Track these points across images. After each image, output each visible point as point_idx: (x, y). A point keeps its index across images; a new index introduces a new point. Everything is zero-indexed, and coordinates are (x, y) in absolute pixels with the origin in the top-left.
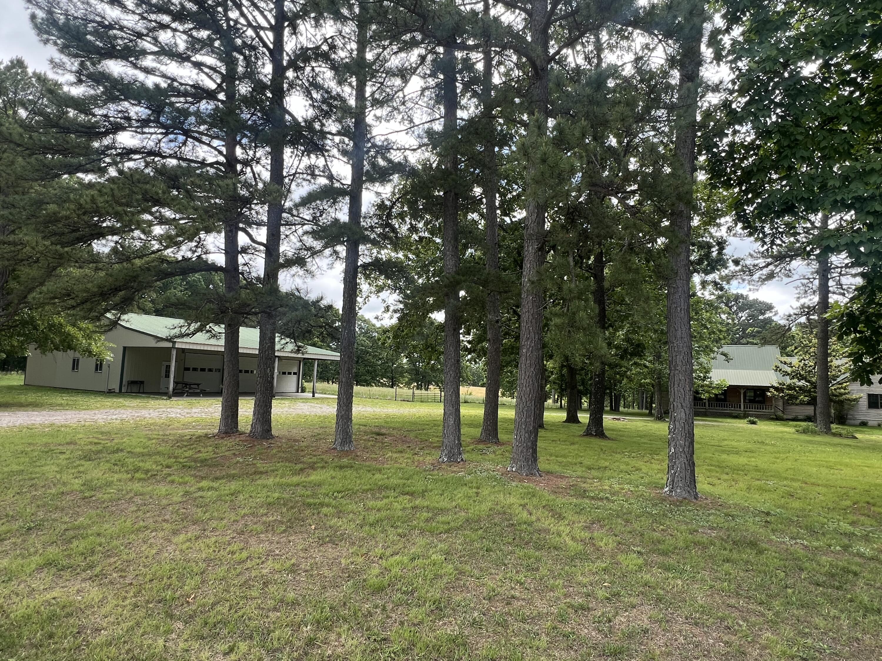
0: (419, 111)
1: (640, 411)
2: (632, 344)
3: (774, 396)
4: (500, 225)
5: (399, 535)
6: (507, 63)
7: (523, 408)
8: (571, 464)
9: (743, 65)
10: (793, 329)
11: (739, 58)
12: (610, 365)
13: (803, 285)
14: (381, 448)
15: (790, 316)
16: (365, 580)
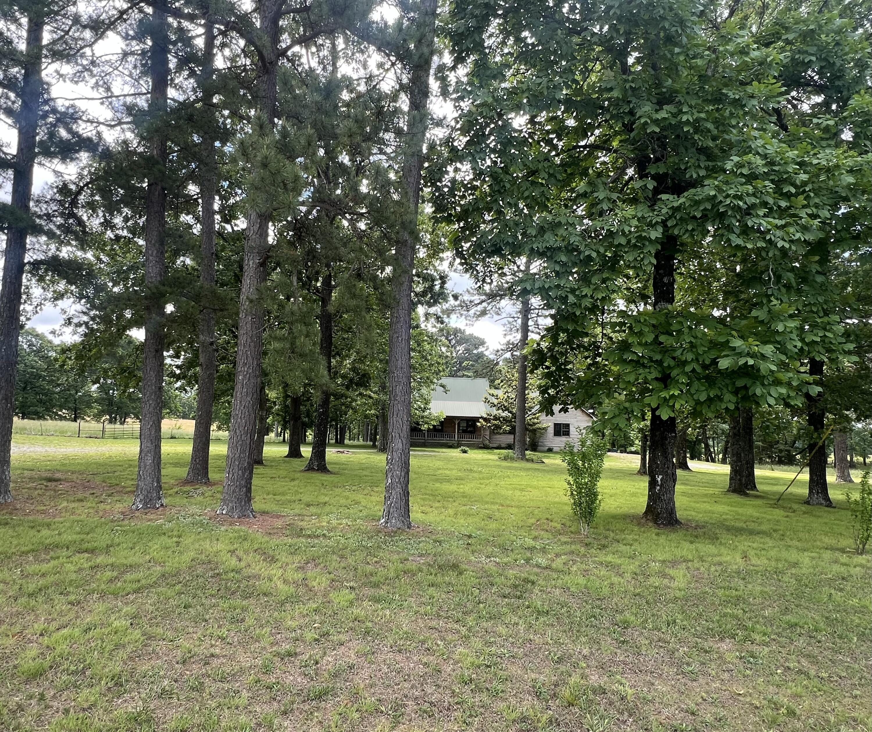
0: (119, 79)
1: (365, 443)
2: (358, 374)
3: (482, 426)
4: (218, 233)
5: (71, 603)
6: (233, 46)
7: (237, 443)
8: (290, 501)
9: (466, 105)
10: (501, 363)
11: (461, 98)
12: (335, 395)
13: (509, 323)
14: (52, 498)
15: (498, 351)
16: (15, 667)
